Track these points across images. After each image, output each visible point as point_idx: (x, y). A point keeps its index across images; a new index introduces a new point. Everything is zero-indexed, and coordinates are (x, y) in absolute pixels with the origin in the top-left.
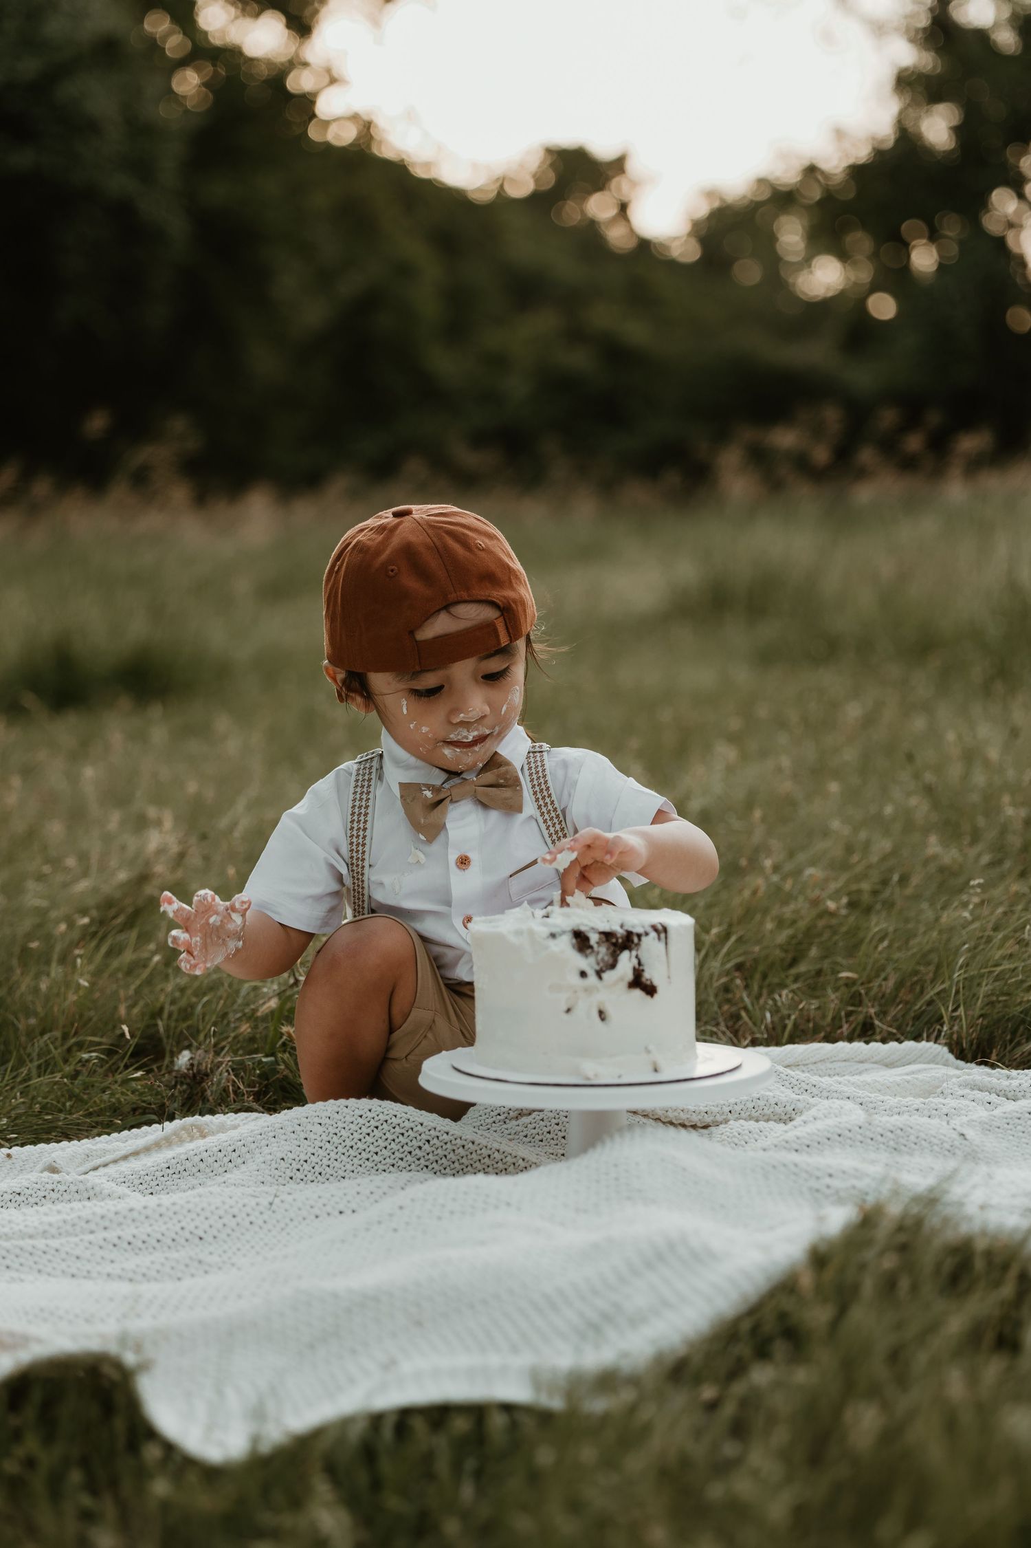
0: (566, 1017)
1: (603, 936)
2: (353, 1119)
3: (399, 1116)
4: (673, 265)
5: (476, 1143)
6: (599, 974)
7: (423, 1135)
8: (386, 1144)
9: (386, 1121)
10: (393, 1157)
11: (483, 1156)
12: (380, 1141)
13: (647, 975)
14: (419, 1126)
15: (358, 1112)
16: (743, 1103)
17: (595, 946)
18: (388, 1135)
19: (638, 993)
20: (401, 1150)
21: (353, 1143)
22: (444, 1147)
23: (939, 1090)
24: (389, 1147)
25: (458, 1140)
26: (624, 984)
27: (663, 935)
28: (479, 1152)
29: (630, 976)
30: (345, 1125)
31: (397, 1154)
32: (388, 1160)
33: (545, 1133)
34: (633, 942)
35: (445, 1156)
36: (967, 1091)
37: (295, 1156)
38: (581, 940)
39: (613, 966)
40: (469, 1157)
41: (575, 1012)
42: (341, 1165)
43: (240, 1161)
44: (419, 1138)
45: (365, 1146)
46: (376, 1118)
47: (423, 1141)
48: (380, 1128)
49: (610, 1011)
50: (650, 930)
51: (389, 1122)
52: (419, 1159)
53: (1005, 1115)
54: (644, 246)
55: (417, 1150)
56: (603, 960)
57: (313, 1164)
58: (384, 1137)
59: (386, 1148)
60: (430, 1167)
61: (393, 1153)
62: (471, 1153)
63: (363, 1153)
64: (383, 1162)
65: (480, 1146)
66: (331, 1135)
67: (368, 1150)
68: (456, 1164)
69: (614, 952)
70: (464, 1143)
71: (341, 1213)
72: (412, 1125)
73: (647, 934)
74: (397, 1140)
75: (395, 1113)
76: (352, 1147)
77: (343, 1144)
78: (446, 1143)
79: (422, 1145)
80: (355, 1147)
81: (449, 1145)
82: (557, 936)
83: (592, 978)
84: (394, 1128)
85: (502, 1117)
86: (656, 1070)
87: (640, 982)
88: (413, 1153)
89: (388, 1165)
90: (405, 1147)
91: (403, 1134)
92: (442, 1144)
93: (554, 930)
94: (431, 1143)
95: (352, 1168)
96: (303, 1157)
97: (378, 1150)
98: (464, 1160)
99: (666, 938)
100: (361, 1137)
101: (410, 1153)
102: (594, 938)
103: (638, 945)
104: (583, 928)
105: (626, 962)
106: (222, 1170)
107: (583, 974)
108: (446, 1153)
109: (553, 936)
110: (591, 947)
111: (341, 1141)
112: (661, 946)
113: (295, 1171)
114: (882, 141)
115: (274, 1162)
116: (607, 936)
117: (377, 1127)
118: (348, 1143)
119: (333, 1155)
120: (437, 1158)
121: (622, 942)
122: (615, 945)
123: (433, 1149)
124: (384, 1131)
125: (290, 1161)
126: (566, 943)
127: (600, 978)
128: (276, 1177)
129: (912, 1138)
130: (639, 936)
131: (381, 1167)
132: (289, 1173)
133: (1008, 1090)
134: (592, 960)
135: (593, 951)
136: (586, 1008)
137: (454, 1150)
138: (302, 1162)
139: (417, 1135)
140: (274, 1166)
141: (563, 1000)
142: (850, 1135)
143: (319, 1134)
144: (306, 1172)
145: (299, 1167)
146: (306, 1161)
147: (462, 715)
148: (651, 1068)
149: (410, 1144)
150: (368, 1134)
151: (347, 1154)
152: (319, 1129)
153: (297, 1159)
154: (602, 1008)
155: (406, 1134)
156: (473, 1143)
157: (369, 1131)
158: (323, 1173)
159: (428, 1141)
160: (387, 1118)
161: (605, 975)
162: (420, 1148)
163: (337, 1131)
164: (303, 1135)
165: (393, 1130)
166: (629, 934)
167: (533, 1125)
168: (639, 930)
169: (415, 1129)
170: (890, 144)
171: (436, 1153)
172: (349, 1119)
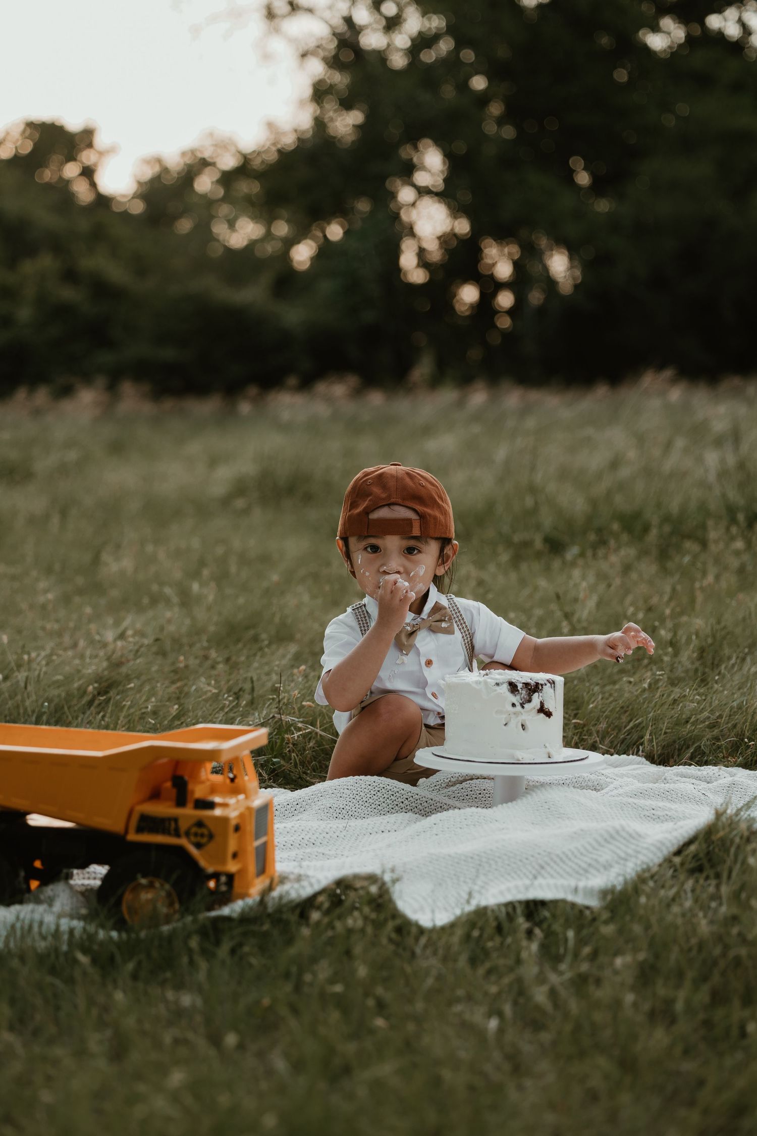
0: (504, 727)
1: (524, 685)
2: (366, 786)
3: (390, 785)
4: (125, 216)
5: (433, 800)
6: (522, 705)
7: (404, 795)
8: (384, 800)
9: (384, 788)
10: (388, 807)
11: (438, 807)
12: (381, 799)
13: (546, 706)
14: (402, 791)
15: (368, 783)
16: (571, 779)
17: (520, 690)
18: (385, 795)
19: (542, 715)
20: (392, 804)
21: (367, 800)
22: (416, 802)
23: (663, 778)
24: (386, 802)
25: (424, 798)
26: (536, 711)
27: (553, 685)
28: (435, 805)
29: (539, 707)
30: (362, 790)
31: (390, 805)
32: (385, 809)
33: (465, 796)
34: (539, 688)
35: (416, 807)
36: (679, 778)
37: (337, 806)
38: (513, 687)
39: (530, 701)
40: (430, 807)
41: (510, 725)
42: (362, 811)
43: (302, 810)
44: (402, 797)
45: (373, 801)
46: (378, 786)
47: (404, 799)
48: (381, 791)
49: (528, 724)
50: (547, 682)
51: (386, 788)
52: (402, 809)
53: (721, 786)
54: (103, 201)
55: (401, 804)
56: (524, 697)
57: (347, 810)
58: (383, 797)
59: (384, 802)
60: (413, 810)
61: (388, 805)
62: (431, 806)
63: (373, 805)
64: (383, 810)
65: (436, 802)
66: (355, 795)
67: (375, 803)
68: (422, 811)
69: (530, 693)
70: (427, 800)
71: (382, 832)
72: (398, 790)
73: (546, 685)
74: (390, 798)
75: (389, 784)
76: (366, 802)
77: (362, 800)
78: (417, 800)
79: (403, 801)
80: (368, 802)
81: (418, 801)
82: (500, 684)
83: (519, 708)
84: (388, 791)
85: (438, 787)
86: (549, 757)
87: (544, 711)
88: (399, 805)
89: (386, 812)
90: (394, 802)
91: (393, 795)
92: (415, 800)
93: (498, 681)
94: (409, 800)
95: (368, 813)
96: (342, 806)
97: (380, 803)
98: (427, 809)
99: (554, 687)
100: (371, 796)
101: (397, 805)
102: (520, 686)
103: (541, 690)
104: (514, 681)
105: (536, 699)
106: (290, 815)
107: (514, 705)
108: (417, 805)
109: (497, 684)
110: (518, 691)
111: (360, 798)
112: (552, 691)
113: (338, 814)
114: (303, 132)
115: (325, 809)
116: (526, 685)
117: (379, 791)
118: (365, 799)
119: (357, 805)
120: (411, 808)
121: (533, 689)
122: (530, 690)
123: (410, 803)
124: (383, 793)
125: (335, 809)
126: (505, 688)
127: (523, 707)
128: (328, 817)
129: (679, 795)
130: (542, 685)
131: (383, 813)
132: (335, 815)
133: (701, 777)
134: (518, 697)
135: (519, 693)
136: (515, 723)
137: (421, 804)
138: (341, 809)
139: (401, 795)
140: (326, 811)
141: (503, 718)
142: (647, 793)
143: (348, 795)
144: (344, 815)
145: (340, 812)
146: (343, 809)
147: (385, 567)
148: (547, 756)
149: (397, 800)
150: (374, 795)
151: (364, 805)
152: (348, 792)
153: (339, 807)
154: (523, 724)
155: (395, 795)
156: (432, 800)
157: (375, 793)
158: (353, 815)
159: (407, 799)
160: (384, 786)
161: (526, 706)
162: (402, 802)
163: (358, 793)
164: (339, 795)
165: (387, 793)
166: (537, 684)
167: (458, 792)
168: (542, 682)
169: (400, 792)
170: (309, 135)
171: (411, 805)
172: (363, 786)
